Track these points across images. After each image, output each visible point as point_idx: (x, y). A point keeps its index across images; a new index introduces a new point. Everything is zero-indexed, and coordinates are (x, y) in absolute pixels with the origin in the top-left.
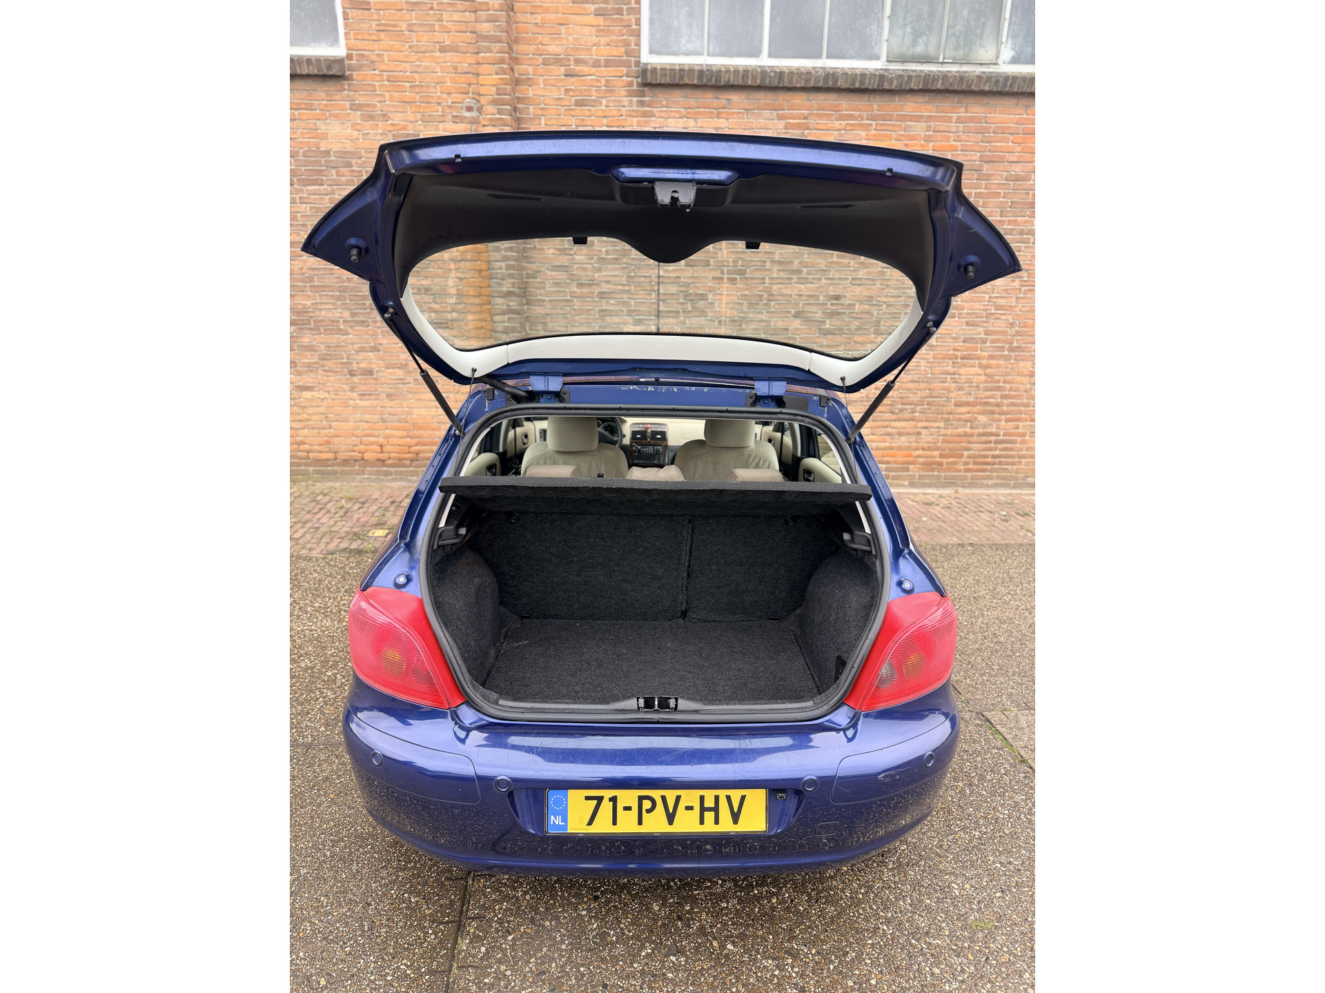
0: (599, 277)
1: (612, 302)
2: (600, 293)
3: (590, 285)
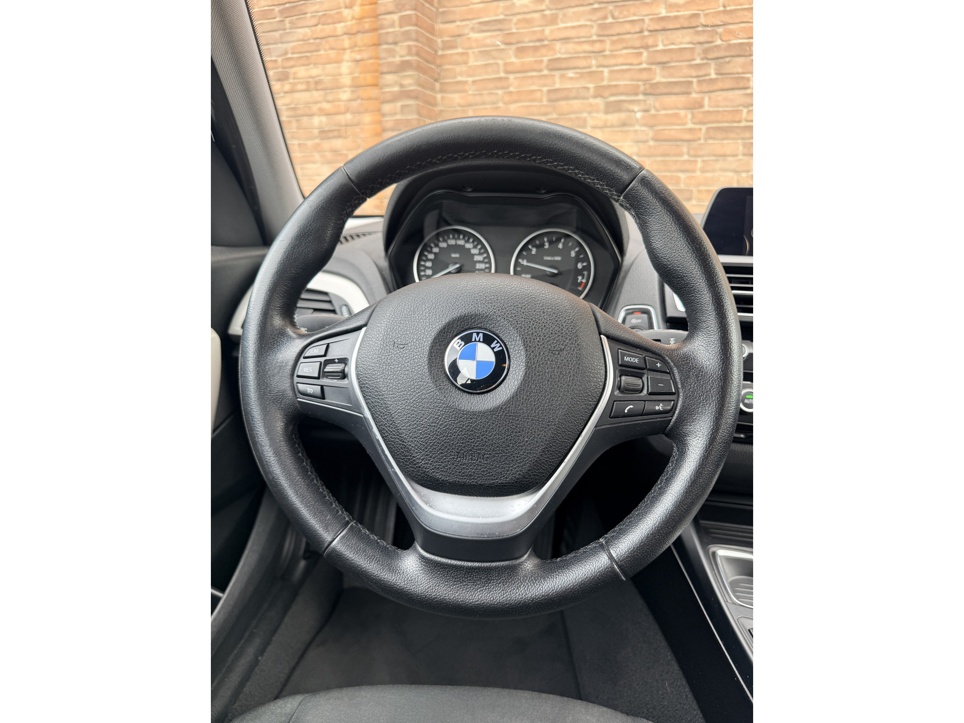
0: (552, 31)
1: (571, 74)
2: (550, 61)
3: (536, 49)
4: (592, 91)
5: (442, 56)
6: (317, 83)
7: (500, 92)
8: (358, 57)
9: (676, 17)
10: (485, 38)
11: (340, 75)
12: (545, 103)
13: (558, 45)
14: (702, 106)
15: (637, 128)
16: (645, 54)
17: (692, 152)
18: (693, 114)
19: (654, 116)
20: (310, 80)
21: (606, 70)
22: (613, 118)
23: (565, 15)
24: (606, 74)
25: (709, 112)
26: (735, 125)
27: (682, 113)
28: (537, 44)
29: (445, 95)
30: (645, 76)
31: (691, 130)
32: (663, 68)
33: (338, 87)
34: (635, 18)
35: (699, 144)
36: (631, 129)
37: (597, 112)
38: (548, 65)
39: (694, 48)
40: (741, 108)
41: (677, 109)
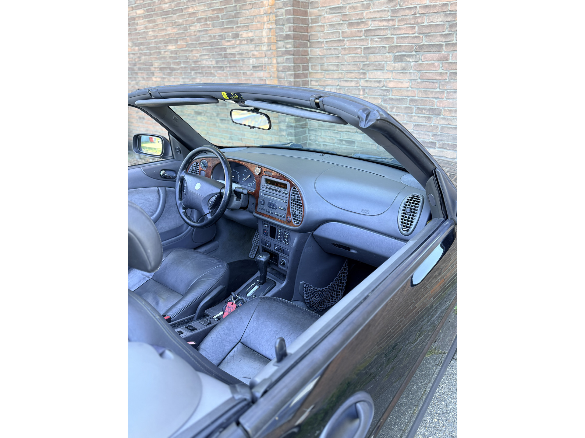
4: (387, 49)
5: (311, 27)
6: (252, 40)
7: (340, 48)
8: (271, 27)
9: (434, 6)
10: (333, 17)
11: (262, 36)
12: (363, 55)
13: (370, 22)
15: (411, 71)
16: (417, 28)
17: (441, 88)
18: (442, 63)
19: (421, 64)
20: (248, 38)
21: (395, 37)
22: (398, 65)
23: (374, 5)
24: (395, 39)
25: (451, 63)
27: (436, 64)
28: (359, 21)
29: (312, 49)
30: (416, 41)
31: (441, 73)
32: (426, 36)
33: (261, 43)
34: (412, 6)
35: (446, 82)
36: (408, 71)
37: (390, 61)
38: (364, 33)
39: (444, 24)
41: (434, 61)
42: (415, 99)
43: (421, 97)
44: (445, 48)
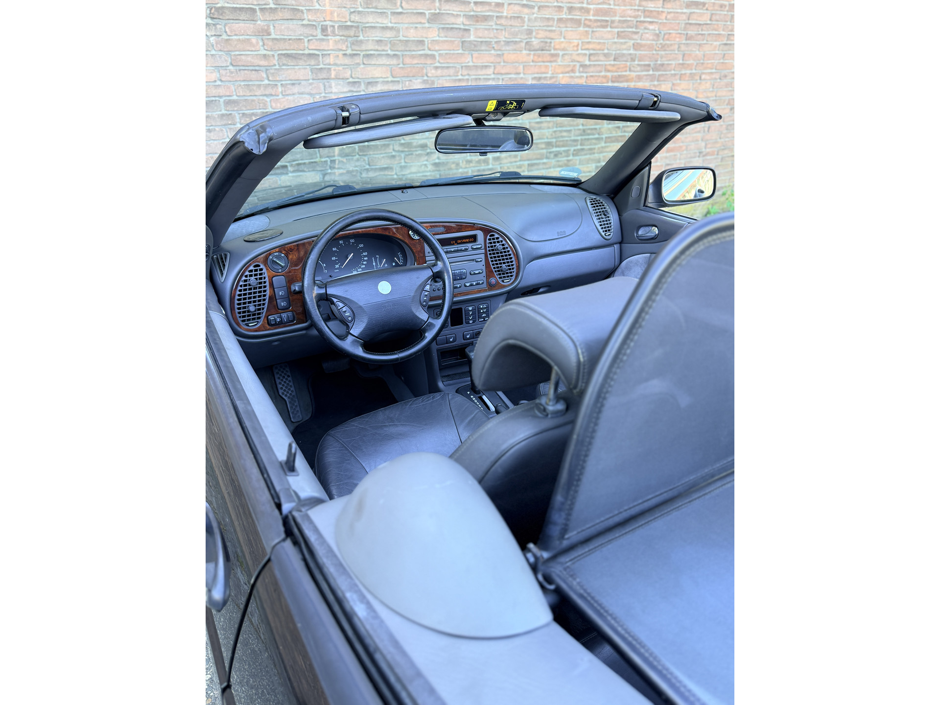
14: (269, 34)
17: (270, 78)
18: (262, 40)
19: (227, 40)
25: (276, 39)
26: (301, 52)
27: (253, 39)
31: (265, 56)
35: (276, 69)
40: (302, 37)
41: (248, 35)
42: (233, 100)
43: (244, 96)
44: (262, 15)
